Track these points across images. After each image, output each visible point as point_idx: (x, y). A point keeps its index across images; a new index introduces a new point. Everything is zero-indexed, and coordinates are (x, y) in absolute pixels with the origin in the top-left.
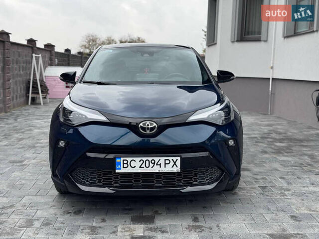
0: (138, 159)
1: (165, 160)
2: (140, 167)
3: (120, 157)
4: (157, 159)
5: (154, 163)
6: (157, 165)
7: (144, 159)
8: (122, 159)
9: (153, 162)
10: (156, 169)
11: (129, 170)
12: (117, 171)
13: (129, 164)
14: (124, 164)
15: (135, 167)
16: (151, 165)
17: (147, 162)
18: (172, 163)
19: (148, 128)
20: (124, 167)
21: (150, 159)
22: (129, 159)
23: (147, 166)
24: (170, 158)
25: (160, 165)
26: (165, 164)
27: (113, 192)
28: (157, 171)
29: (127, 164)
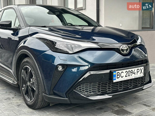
0: (124, 71)
1: (137, 69)
2: (126, 76)
3: (115, 71)
4: (133, 69)
5: (132, 73)
6: (134, 73)
7: (128, 70)
8: (117, 72)
10: (133, 76)
11: (120, 79)
12: (114, 81)
14: (117, 75)
15: (123, 76)
16: (131, 74)
17: (129, 72)
18: (140, 71)
19: (125, 50)
20: (117, 78)
21: (130, 70)
22: (120, 72)
23: (129, 75)
24: (139, 68)
25: (135, 73)
26: (137, 72)
27: (111, 97)
28: (134, 78)
29: (119, 75)
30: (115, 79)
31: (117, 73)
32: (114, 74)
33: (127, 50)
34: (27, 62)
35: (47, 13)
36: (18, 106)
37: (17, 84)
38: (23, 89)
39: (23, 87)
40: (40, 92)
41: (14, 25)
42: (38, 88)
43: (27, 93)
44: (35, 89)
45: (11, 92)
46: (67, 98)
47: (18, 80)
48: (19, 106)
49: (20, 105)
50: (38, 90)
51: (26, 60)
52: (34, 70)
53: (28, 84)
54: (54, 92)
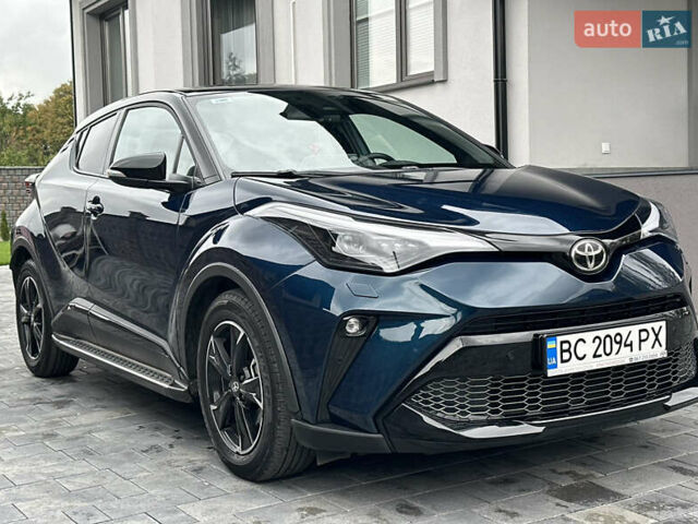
0: (589, 336)
1: (640, 331)
2: (595, 356)
4: (624, 331)
5: (620, 343)
6: (626, 346)
7: (602, 334)
8: (560, 339)
9: (618, 339)
10: (624, 357)
11: (574, 367)
12: (551, 373)
13: (572, 350)
14: (562, 351)
15: (585, 356)
16: (616, 347)
17: (608, 340)
18: (652, 337)
19: (591, 257)
20: (563, 361)
21: (612, 332)
22: (573, 338)
23: (608, 351)
24: (648, 326)
25: (631, 345)
26: (641, 341)
27: (541, 429)
28: (627, 362)
29: (568, 350)
30: (555, 366)
31: (562, 343)
32: (550, 345)
33: (598, 258)
34: (230, 306)
35: (281, 114)
36: (195, 470)
37: (189, 390)
38: (213, 407)
39: (213, 403)
40: (281, 417)
41: (175, 171)
42: (273, 402)
43: (229, 423)
44: (261, 405)
46: (379, 433)
47: (192, 376)
48: (198, 470)
49: (201, 469)
50: (274, 409)
51: (224, 299)
52: (257, 335)
53: (235, 387)
54: (331, 414)
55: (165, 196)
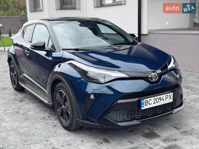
0: (152, 99)
1: (166, 96)
2: (154, 103)
3: (143, 99)
4: (162, 96)
5: (161, 99)
6: (162, 100)
7: (156, 98)
8: (145, 100)
10: (162, 103)
11: (149, 106)
12: (142, 109)
14: (145, 103)
15: (151, 103)
16: (159, 100)
17: (157, 99)
18: (169, 97)
19: (154, 78)
20: (145, 105)
21: (159, 97)
22: (148, 99)
23: (157, 102)
24: (168, 94)
25: (163, 100)
26: (166, 98)
27: (139, 122)
28: (162, 104)
29: (147, 103)
30: (143, 107)
31: (145, 101)
32: (142, 102)
34: (61, 87)
35: (79, 25)
36: (54, 126)
37: (52, 104)
38: (58, 110)
39: (58, 109)
40: (75, 117)
42: (72, 113)
43: (62, 115)
44: (70, 113)
45: (45, 111)
46: (99, 123)
47: (53, 101)
49: (55, 125)
50: (73, 115)
52: (68, 96)
53: (63, 107)
54: (87, 118)
55: (45, 53)
